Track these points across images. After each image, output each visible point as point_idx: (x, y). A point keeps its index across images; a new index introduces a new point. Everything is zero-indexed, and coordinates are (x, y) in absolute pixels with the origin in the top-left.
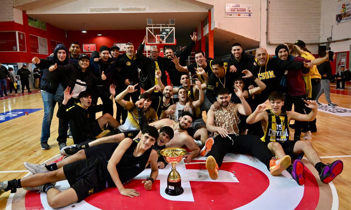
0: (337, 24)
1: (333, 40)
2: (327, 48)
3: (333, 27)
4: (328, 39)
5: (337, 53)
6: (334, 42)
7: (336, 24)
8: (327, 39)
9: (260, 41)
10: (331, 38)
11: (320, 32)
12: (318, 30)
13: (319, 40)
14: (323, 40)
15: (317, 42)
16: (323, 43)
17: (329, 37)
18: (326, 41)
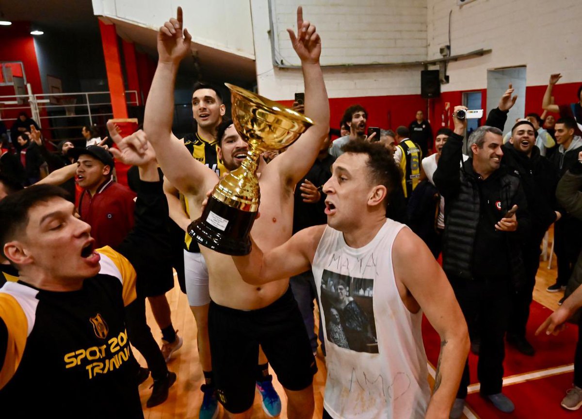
0: (461, 7)
1: (454, 53)
2: (442, 77)
3: (452, 14)
4: (442, 51)
5: (463, 93)
6: (456, 59)
7: (458, 7)
8: (439, 51)
9: (253, 58)
10: (449, 47)
11: (426, 31)
12: (422, 23)
13: (427, 55)
14: (434, 54)
15: (422, 59)
16: (434, 63)
17: (443, 45)
18: (439, 56)
